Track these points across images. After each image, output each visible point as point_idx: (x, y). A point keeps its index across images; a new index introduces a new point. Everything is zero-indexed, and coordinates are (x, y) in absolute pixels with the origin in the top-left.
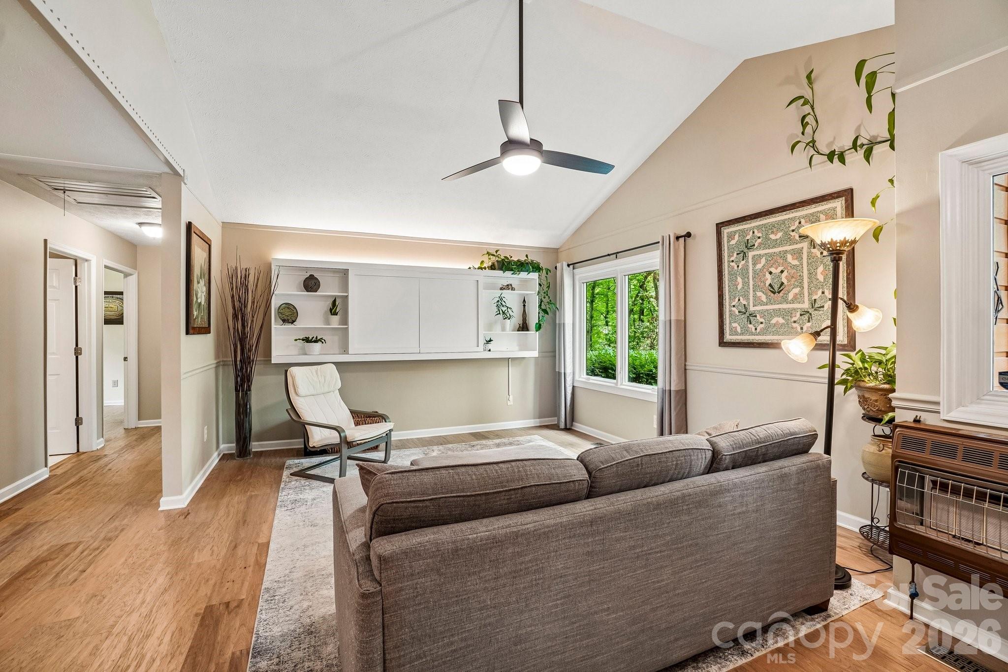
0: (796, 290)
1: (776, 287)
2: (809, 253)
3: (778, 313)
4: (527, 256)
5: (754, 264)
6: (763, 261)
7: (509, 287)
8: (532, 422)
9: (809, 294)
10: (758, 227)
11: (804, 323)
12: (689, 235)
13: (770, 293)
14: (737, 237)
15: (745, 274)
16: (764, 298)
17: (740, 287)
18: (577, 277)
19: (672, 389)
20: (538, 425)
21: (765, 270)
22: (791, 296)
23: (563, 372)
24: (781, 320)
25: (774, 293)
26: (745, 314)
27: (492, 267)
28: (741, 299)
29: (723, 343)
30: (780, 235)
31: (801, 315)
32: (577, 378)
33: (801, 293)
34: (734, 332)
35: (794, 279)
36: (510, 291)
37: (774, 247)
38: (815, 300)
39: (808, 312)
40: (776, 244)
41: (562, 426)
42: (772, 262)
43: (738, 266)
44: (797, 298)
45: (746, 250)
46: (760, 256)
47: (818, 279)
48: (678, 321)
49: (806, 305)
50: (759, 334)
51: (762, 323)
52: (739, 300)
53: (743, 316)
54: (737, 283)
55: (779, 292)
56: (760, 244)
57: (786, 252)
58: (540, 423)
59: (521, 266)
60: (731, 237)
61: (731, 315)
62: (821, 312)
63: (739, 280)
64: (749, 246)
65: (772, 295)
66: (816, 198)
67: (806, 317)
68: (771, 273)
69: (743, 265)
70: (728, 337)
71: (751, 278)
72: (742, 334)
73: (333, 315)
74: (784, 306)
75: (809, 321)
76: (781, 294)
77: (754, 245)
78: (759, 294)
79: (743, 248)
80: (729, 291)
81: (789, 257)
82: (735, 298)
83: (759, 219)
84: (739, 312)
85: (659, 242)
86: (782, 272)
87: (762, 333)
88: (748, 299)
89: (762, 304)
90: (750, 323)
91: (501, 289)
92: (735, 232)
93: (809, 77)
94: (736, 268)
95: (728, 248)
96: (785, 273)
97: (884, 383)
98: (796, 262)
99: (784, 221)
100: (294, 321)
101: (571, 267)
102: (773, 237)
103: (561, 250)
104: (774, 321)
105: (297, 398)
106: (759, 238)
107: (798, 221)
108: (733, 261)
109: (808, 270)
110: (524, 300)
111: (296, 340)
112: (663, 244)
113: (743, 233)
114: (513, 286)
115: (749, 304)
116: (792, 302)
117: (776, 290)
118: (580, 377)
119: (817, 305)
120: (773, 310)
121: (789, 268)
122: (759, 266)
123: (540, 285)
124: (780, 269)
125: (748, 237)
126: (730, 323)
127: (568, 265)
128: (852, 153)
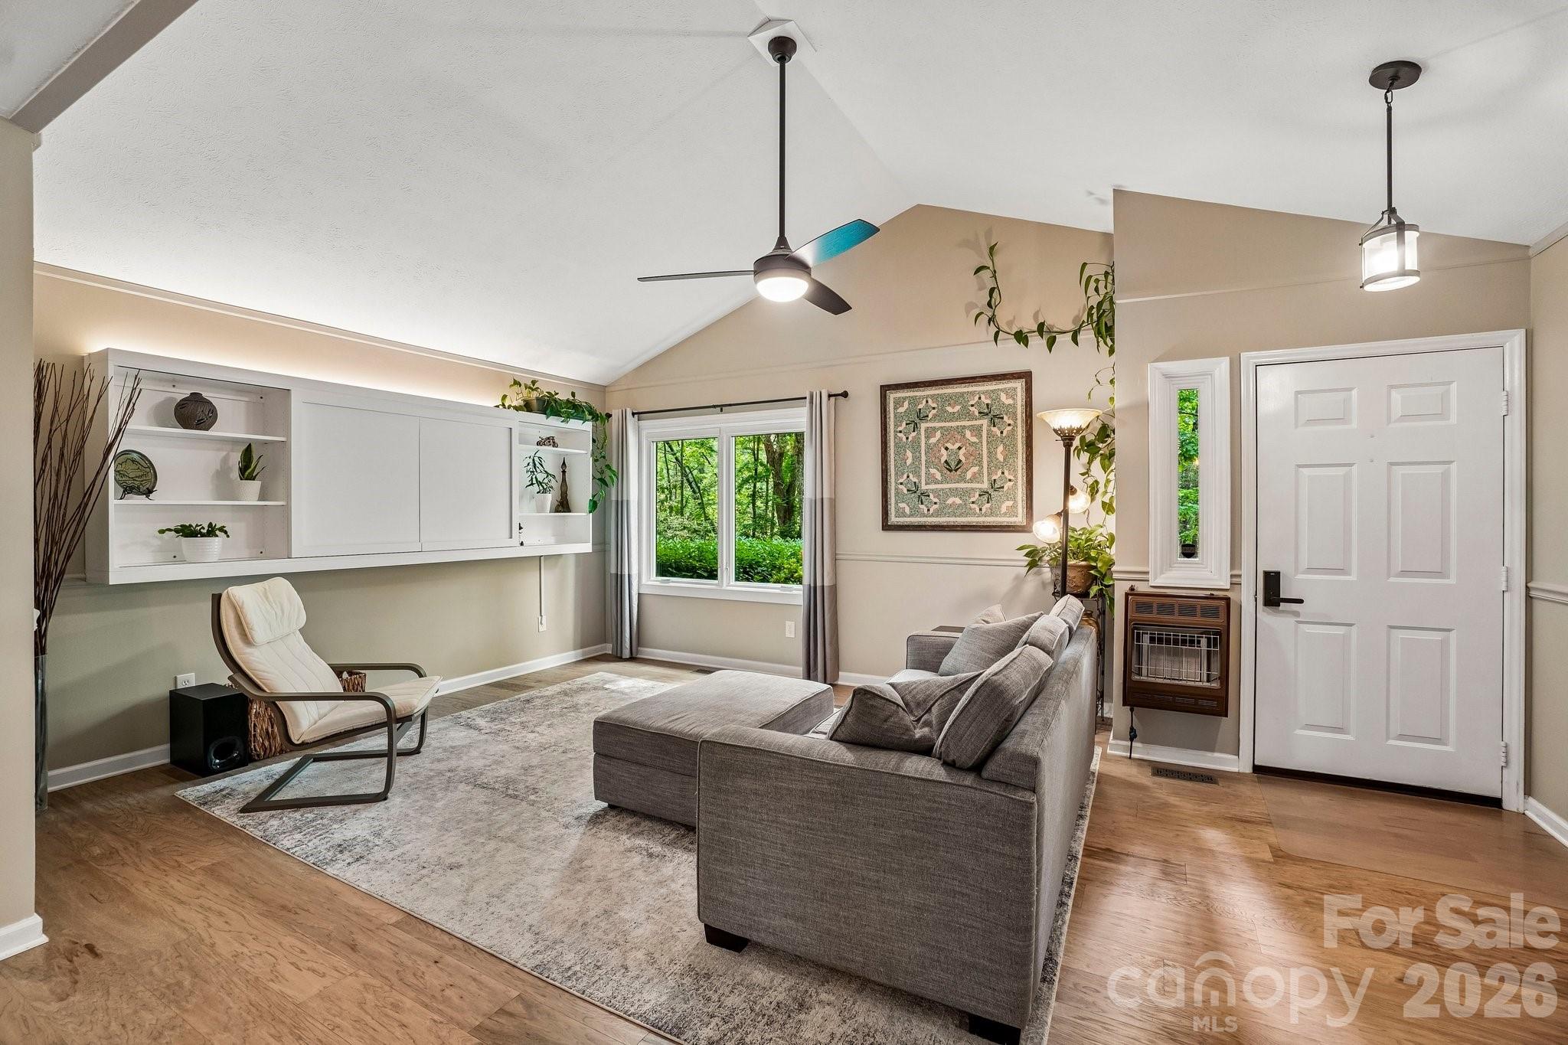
0: (976, 469)
1: (953, 465)
2: (989, 432)
3: (954, 492)
4: (573, 394)
5: (928, 438)
6: (938, 434)
7: (550, 441)
8: (571, 656)
9: (989, 474)
10: (932, 396)
11: (983, 504)
12: (845, 395)
13: (945, 471)
14: (906, 404)
15: (915, 446)
16: (938, 476)
17: (909, 462)
18: (644, 433)
19: (825, 585)
20: (581, 658)
21: (940, 445)
22: (969, 475)
23: (627, 573)
24: (958, 501)
25: (951, 471)
26: (915, 492)
27: (527, 407)
28: (911, 476)
29: (887, 527)
30: (958, 408)
31: (980, 495)
32: (644, 581)
33: (980, 472)
34: (901, 513)
35: (973, 458)
36: (551, 448)
37: (951, 421)
38: (995, 480)
39: (988, 493)
40: (953, 417)
42: (948, 437)
43: (907, 438)
44: (975, 478)
45: (917, 421)
46: (935, 429)
47: (997, 459)
48: (830, 499)
49: (985, 486)
50: (932, 516)
51: (935, 503)
52: (908, 477)
53: (913, 495)
54: (906, 457)
55: (956, 470)
56: (935, 416)
57: (964, 427)
60: (899, 403)
61: (897, 494)
62: (1001, 493)
63: (909, 454)
64: (922, 417)
65: (948, 472)
66: (998, 375)
67: (986, 497)
68: (947, 449)
69: (914, 438)
70: (893, 519)
71: (923, 452)
72: (911, 515)
73: (246, 479)
74: (962, 485)
75: (988, 502)
76: (958, 472)
77: (927, 416)
78: (933, 471)
79: (914, 417)
80: (896, 466)
81: (968, 434)
82: (903, 474)
83: (934, 388)
84: (908, 490)
85: (805, 398)
86: (960, 448)
87: (937, 514)
88: (919, 476)
89: (937, 482)
90: (922, 504)
91: (538, 444)
92: (905, 399)
93: (992, 249)
94: (904, 439)
95: (895, 416)
96: (963, 451)
97: (1082, 561)
98: (974, 439)
99: (962, 394)
100: (152, 491)
101: (636, 416)
102: (949, 409)
103: (612, 389)
104: (950, 501)
105: (248, 650)
106: (934, 408)
107: (978, 396)
108: (900, 432)
109: (988, 449)
110: (564, 463)
111: (162, 532)
112: (811, 402)
113: (914, 401)
114: (556, 441)
115: (920, 482)
116: (971, 481)
117: (953, 468)
118: (649, 579)
119: (996, 486)
120: (950, 489)
121: (968, 445)
122: (933, 440)
123: (594, 441)
124: (958, 445)
125: (920, 406)
126: (896, 503)
127: (633, 414)
128: (1035, 336)
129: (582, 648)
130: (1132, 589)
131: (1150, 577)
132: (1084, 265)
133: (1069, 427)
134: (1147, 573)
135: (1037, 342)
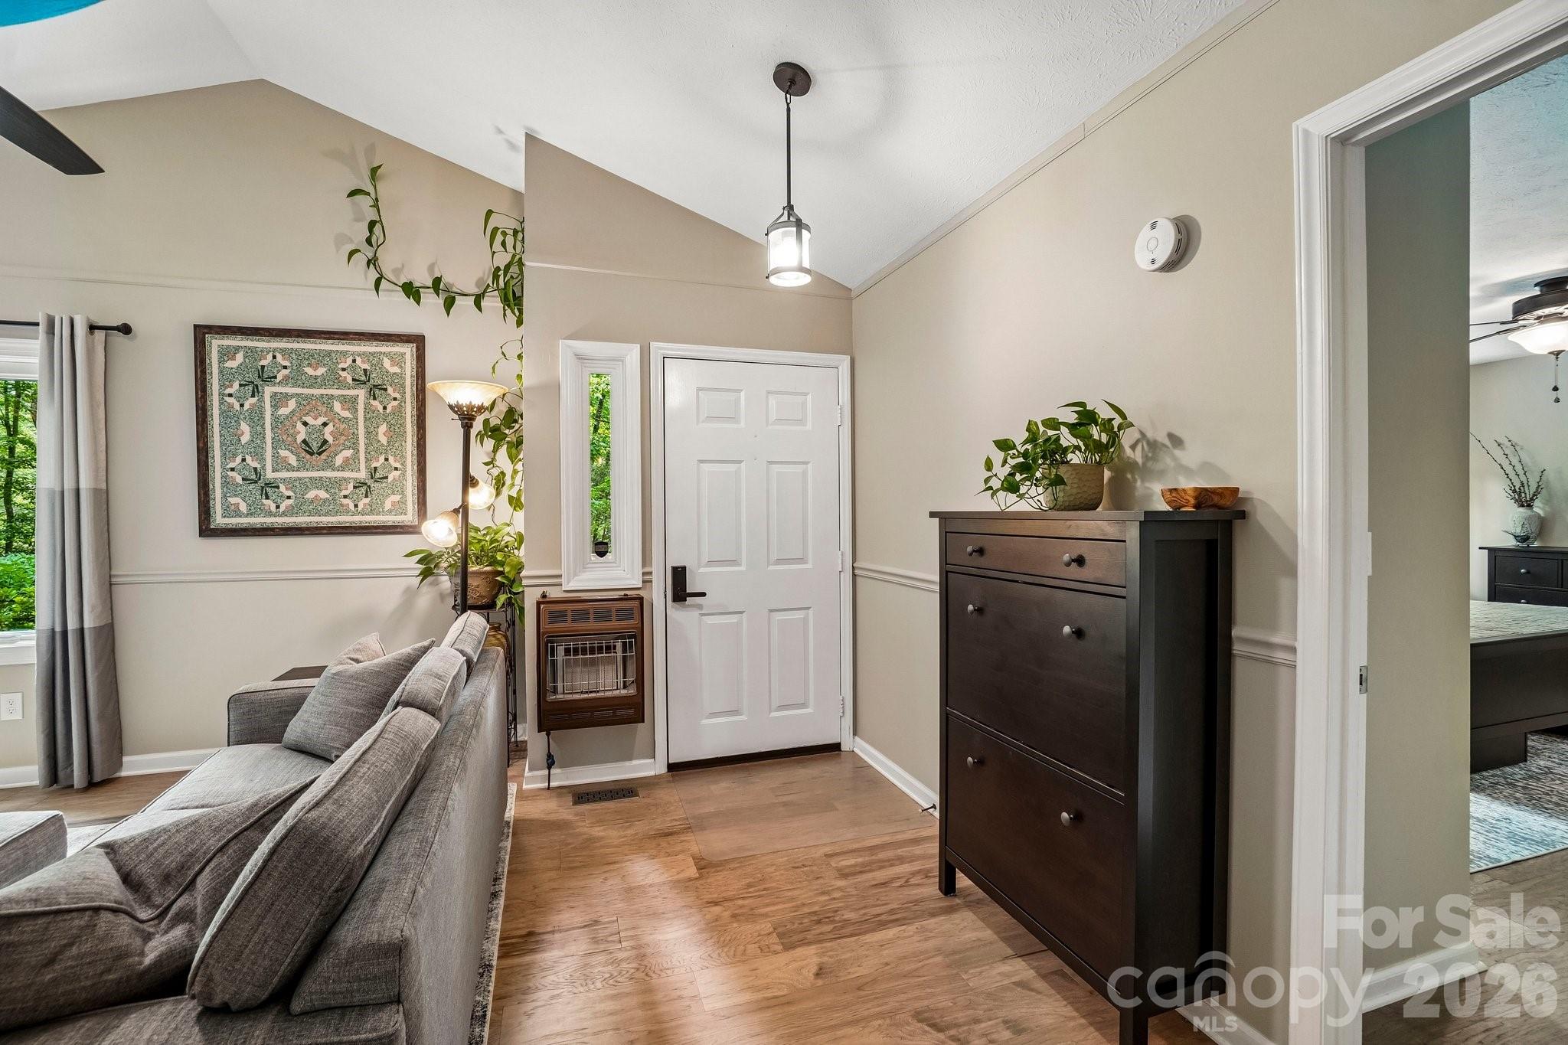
0: (348, 453)
1: (315, 446)
2: (367, 405)
3: (318, 483)
5: (275, 407)
6: (292, 404)
9: (367, 460)
10: (283, 351)
11: (359, 499)
12: (126, 329)
13: (304, 454)
14: (240, 357)
15: (256, 418)
16: (293, 460)
17: (245, 439)
19: (85, 627)
21: (295, 418)
22: (339, 460)
24: (323, 494)
25: (312, 454)
26: (256, 482)
28: (248, 459)
29: (207, 530)
30: (321, 371)
31: (355, 487)
33: (355, 457)
35: (343, 438)
37: (310, 387)
38: (375, 468)
39: (366, 484)
40: (314, 382)
42: (307, 408)
43: (242, 405)
44: (346, 465)
45: (258, 382)
46: (287, 397)
47: (379, 441)
48: (96, 492)
49: (363, 475)
50: (284, 514)
51: (289, 498)
52: (244, 460)
53: (252, 486)
54: (239, 432)
55: (320, 454)
56: (286, 378)
57: (331, 397)
60: (227, 354)
61: (226, 482)
62: (384, 485)
63: (245, 427)
64: (265, 376)
65: (308, 456)
66: (379, 335)
67: (363, 490)
68: (305, 424)
69: (252, 405)
70: (219, 520)
71: (268, 426)
72: (250, 514)
74: (329, 474)
75: (366, 496)
76: (323, 456)
77: (275, 377)
78: (283, 453)
79: (252, 376)
80: (222, 444)
81: (337, 407)
82: (235, 456)
83: (285, 339)
84: (243, 479)
85: (41, 324)
86: (325, 424)
87: (290, 512)
88: (262, 460)
89: (291, 469)
90: (267, 498)
92: (237, 349)
93: (374, 171)
94: (237, 406)
95: (221, 372)
96: (330, 428)
98: (347, 414)
99: (329, 353)
102: (309, 371)
104: (311, 495)
106: (285, 367)
107: (351, 358)
108: (230, 395)
109: (366, 427)
112: (53, 332)
113: (251, 353)
115: (264, 467)
116: (342, 468)
117: (315, 450)
119: (378, 475)
120: (311, 478)
121: (337, 421)
122: (283, 411)
124: (321, 420)
125: (263, 363)
126: (224, 497)
128: (431, 293)
130: (544, 596)
131: (563, 580)
132: (490, 213)
133: (468, 403)
134: (560, 576)
135: (432, 301)
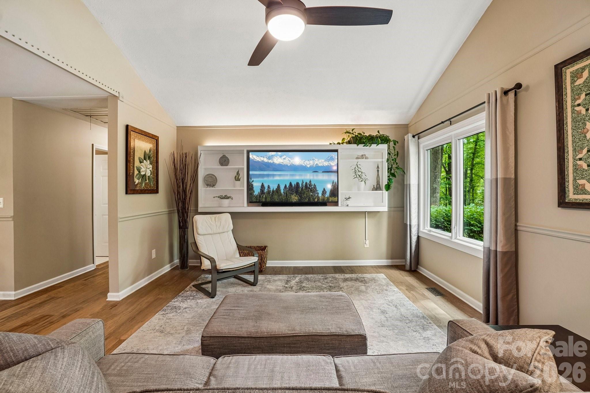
4: (378, 132)
7: (363, 157)
8: (384, 262)
12: (519, 86)
18: (421, 146)
19: (498, 250)
20: (390, 264)
23: (408, 223)
27: (349, 142)
29: (564, 204)
32: (421, 229)
34: (580, 190)
36: (364, 160)
41: (408, 267)
58: (392, 263)
59: (371, 140)
60: (576, 76)
61: (576, 170)
70: (572, 197)
73: (237, 181)
80: (574, 142)
82: (582, 150)
85: (484, 102)
91: (357, 158)
92: (584, 68)
94: (584, 112)
95: (573, 90)
100: (214, 186)
101: (416, 137)
103: (411, 124)
105: (198, 236)
108: (579, 105)
110: (378, 167)
111: (214, 197)
112: (489, 102)
114: (366, 156)
118: (424, 228)
123: (389, 154)
126: (575, 179)
127: (414, 137)
129: (391, 259)
